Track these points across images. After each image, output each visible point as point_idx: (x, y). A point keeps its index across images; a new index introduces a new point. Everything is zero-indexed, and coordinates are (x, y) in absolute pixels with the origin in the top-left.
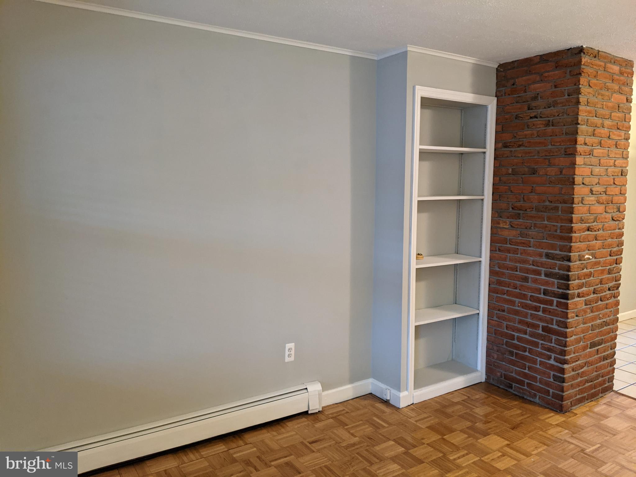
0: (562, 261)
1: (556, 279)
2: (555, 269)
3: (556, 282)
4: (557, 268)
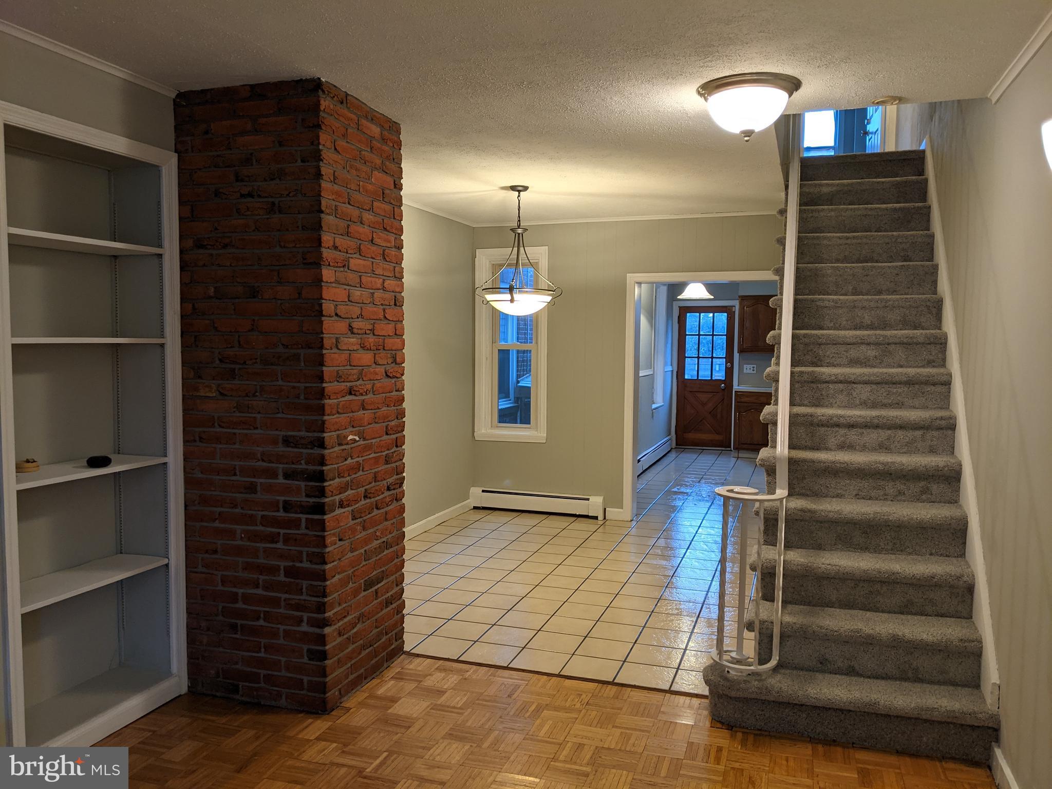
0: (312, 449)
1: (303, 481)
2: (301, 464)
3: (303, 486)
4: (303, 462)
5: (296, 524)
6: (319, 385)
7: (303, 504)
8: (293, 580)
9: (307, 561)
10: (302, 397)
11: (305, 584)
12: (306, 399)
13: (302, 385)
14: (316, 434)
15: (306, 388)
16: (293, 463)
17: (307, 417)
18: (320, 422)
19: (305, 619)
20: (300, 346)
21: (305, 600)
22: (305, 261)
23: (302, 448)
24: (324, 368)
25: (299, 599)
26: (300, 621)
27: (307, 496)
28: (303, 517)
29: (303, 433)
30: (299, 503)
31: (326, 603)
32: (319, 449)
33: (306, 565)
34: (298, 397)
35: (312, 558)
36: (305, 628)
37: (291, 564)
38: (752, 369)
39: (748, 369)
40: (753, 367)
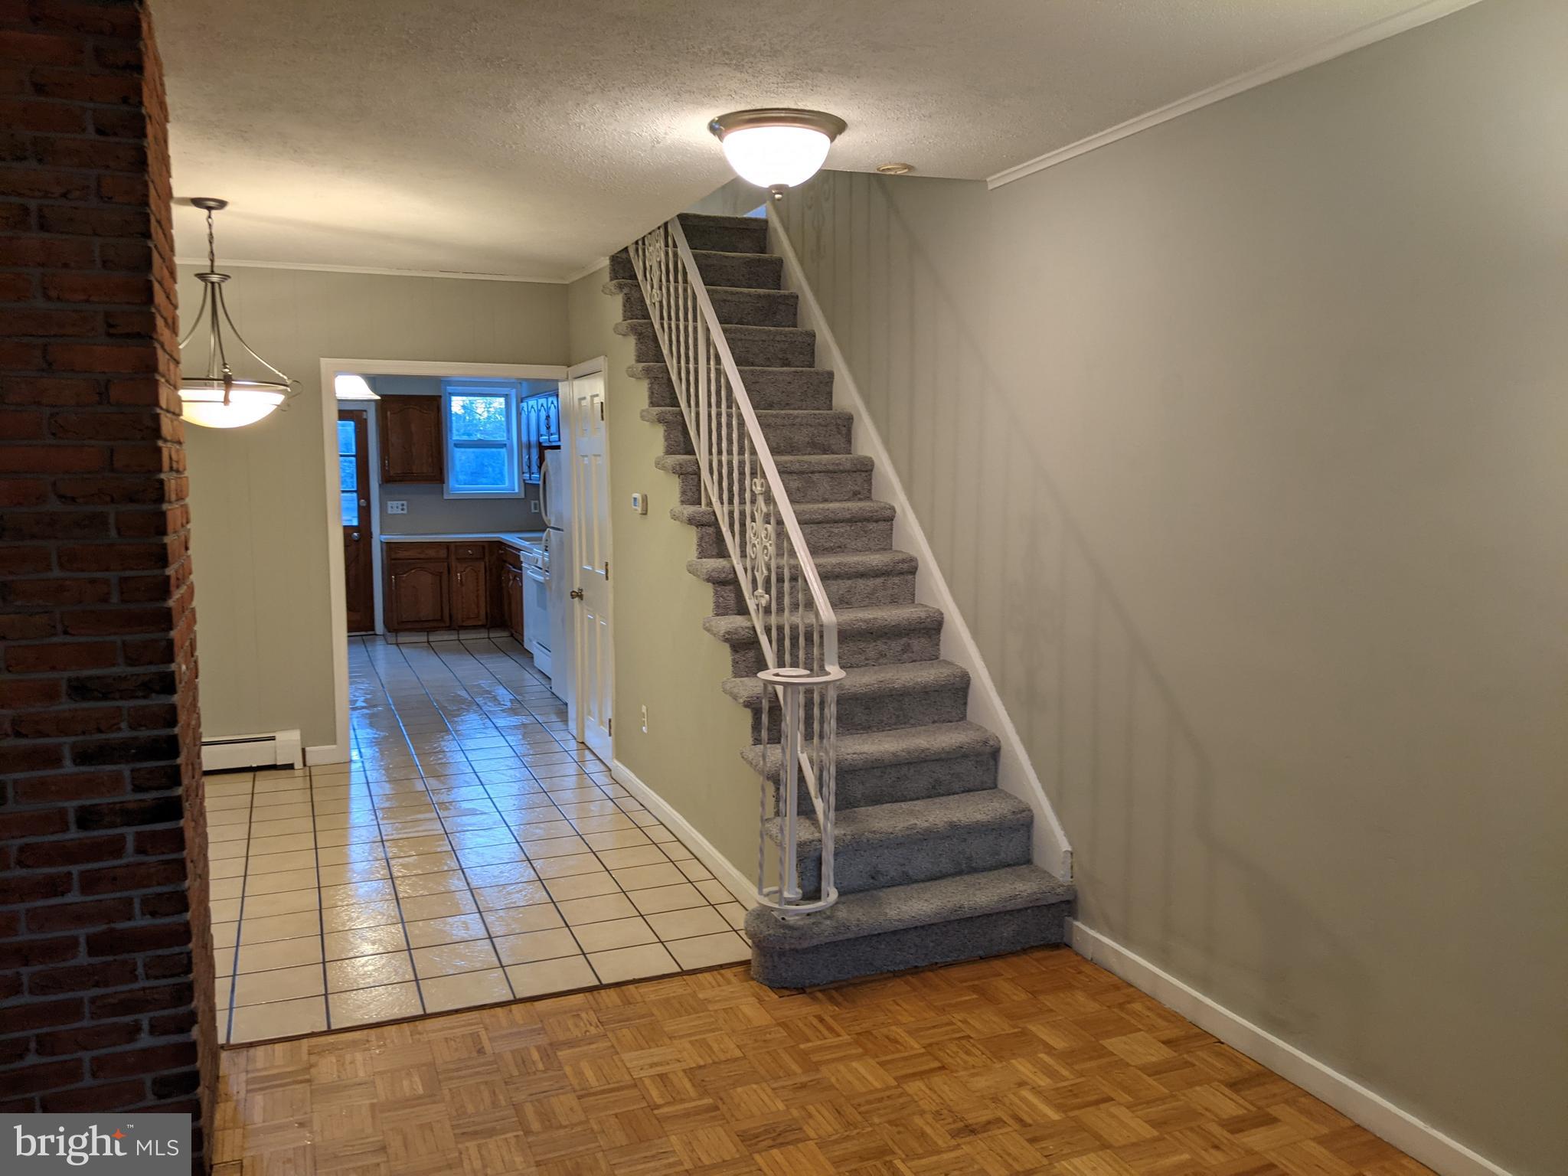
0: (145, 697)
1: (127, 762)
2: (120, 729)
3: (127, 774)
4: (124, 725)
5: (116, 847)
6: (156, 572)
7: (131, 806)
8: (110, 958)
9: (143, 914)
10: (115, 598)
11: (140, 958)
12: (123, 601)
13: (113, 576)
14: (153, 669)
15: (123, 580)
16: (100, 731)
17: (128, 638)
18: (164, 643)
19: (145, 1025)
20: (108, 499)
21: (144, 989)
22: (112, 331)
23: (121, 698)
24: (167, 540)
25: (130, 991)
26: (134, 1031)
27: (137, 789)
28: (130, 832)
29: (121, 670)
30: (118, 807)
31: (192, 982)
32: (162, 696)
33: (141, 922)
34: (105, 599)
35: (152, 908)
36: (145, 1040)
37: (103, 927)
38: (400, 507)
39: (395, 507)
40: (403, 505)
